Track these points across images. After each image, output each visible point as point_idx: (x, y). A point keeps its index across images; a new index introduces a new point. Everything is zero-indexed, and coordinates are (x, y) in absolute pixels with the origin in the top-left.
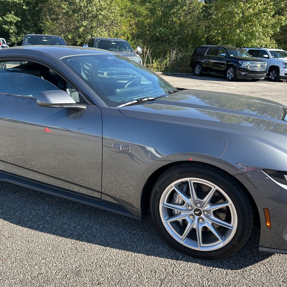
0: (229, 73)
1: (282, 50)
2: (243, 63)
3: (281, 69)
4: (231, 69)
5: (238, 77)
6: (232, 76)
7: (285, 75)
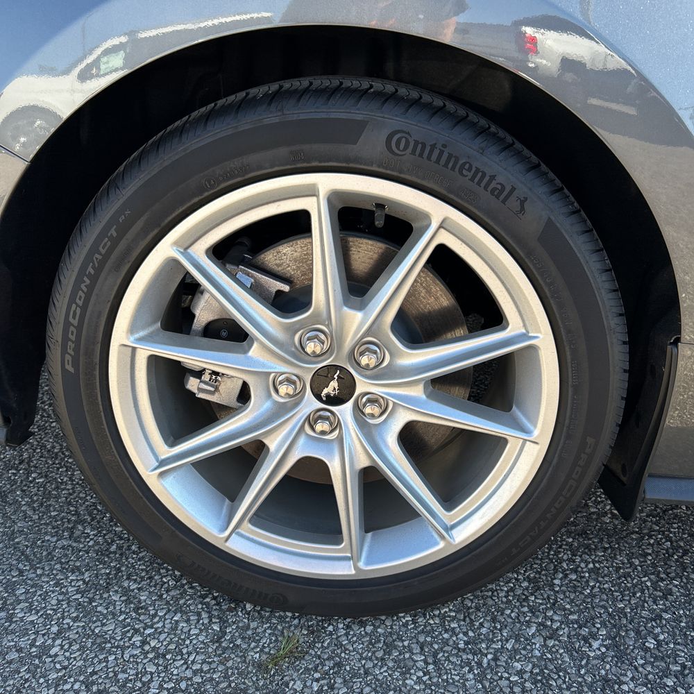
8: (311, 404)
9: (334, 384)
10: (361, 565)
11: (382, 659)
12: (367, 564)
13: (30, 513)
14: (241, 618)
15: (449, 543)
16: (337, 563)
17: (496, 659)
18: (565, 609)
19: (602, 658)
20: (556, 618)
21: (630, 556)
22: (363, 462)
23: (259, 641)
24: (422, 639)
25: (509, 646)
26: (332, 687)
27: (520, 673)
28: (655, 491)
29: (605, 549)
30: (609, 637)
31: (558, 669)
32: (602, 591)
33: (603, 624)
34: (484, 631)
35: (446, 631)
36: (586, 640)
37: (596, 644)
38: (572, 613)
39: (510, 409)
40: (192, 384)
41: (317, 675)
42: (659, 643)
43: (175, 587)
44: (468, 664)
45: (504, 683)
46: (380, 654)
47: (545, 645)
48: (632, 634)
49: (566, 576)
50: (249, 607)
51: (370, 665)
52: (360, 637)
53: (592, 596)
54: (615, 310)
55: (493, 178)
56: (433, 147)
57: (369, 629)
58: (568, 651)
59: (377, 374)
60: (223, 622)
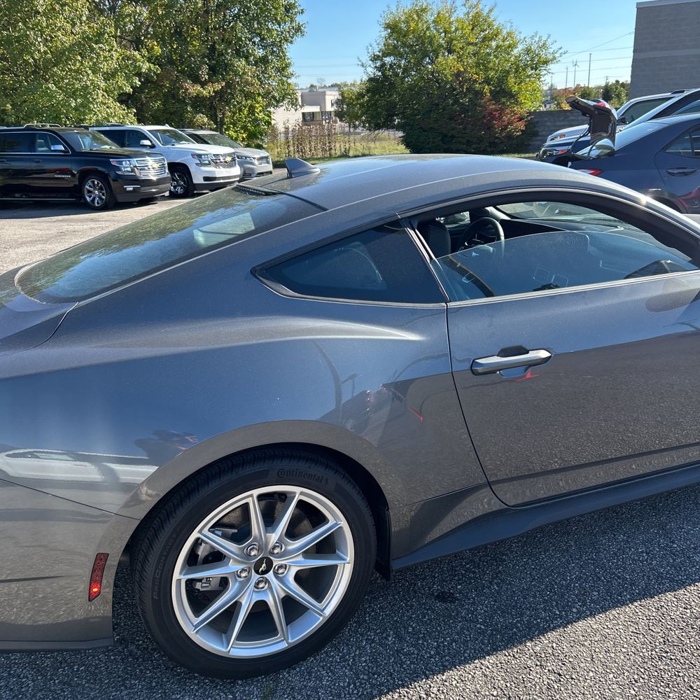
0: (89, 192)
1: (167, 127)
2: (121, 163)
3: (192, 169)
4: (93, 182)
5: (120, 199)
6: (100, 198)
7: (204, 181)
8: (255, 577)
9: (264, 565)
10: (290, 641)
11: (309, 679)
12: (292, 639)
13: (92, 686)
14: (240, 687)
15: (324, 617)
16: (279, 644)
17: (354, 660)
18: (374, 629)
19: (394, 642)
20: (372, 634)
21: (393, 596)
22: (282, 595)
23: (253, 694)
24: (321, 664)
25: (357, 653)
26: (294, 698)
27: (365, 661)
28: (396, 565)
29: (382, 596)
30: (394, 633)
31: (379, 654)
32: (386, 615)
33: (391, 629)
34: (345, 651)
35: (330, 657)
36: (386, 638)
37: (390, 639)
38: (377, 630)
39: (335, 552)
40: (198, 586)
41: (286, 696)
42: (413, 628)
43: (199, 688)
44: (344, 666)
45: (360, 668)
46: (307, 677)
47: (371, 647)
48: (402, 629)
49: (370, 614)
50: (240, 682)
51: (305, 683)
52: (296, 674)
53: (383, 619)
54: (365, 506)
55: (315, 475)
56: (293, 471)
57: (298, 669)
58: (380, 646)
59: (280, 556)
60: (232, 693)
